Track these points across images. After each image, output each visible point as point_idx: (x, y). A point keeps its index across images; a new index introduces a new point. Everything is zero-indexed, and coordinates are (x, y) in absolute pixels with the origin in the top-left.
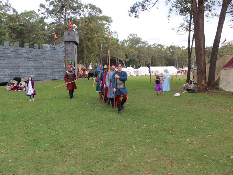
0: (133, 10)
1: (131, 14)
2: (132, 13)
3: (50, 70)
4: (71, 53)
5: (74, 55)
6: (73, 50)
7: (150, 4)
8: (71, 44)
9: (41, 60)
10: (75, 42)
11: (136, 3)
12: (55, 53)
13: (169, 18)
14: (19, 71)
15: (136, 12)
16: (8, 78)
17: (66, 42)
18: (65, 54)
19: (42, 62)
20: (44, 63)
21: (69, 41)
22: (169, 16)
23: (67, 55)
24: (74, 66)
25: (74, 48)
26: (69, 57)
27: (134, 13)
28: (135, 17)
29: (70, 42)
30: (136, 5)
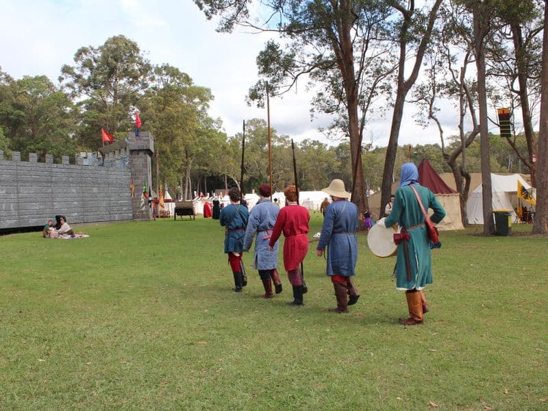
0: (254, 95)
1: (251, 102)
2: (253, 100)
3: (104, 204)
4: (141, 171)
5: (147, 174)
6: (145, 166)
7: (283, 85)
8: (141, 154)
9: (90, 185)
10: (148, 152)
11: (260, 82)
12: (113, 173)
13: (311, 113)
14: (53, 205)
15: (260, 98)
16: (35, 220)
17: (132, 151)
18: (130, 174)
19: (92, 190)
20: (95, 190)
21: (137, 149)
22: (312, 110)
23: (134, 176)
24: (150, 196)
25: (146, 161)
26: (138, 178)
27: (256, 101)
28: (258, 105)
29: (138, 151)
30: (259, 86)
